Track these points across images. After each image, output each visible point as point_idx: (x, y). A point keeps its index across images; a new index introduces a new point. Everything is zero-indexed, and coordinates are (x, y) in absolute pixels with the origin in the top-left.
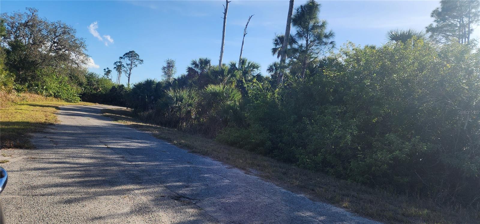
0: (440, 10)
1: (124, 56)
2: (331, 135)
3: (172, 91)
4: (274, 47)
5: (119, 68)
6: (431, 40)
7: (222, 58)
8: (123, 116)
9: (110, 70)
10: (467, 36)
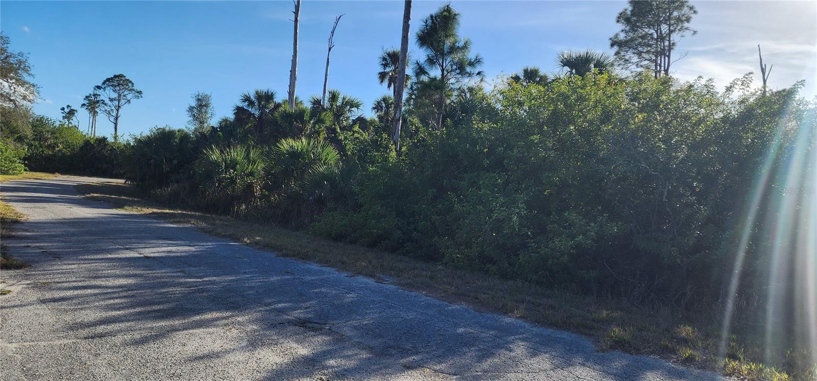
0: (629, 13)
1: (104, 83)
2: (490, 217)
3: (217, 152)
4: (382, 70)
5: (92, 104)
6: (618, 59)
7: (296, 89)
8: (123, 197)
9: (73, 110)
10: (667, 54)
